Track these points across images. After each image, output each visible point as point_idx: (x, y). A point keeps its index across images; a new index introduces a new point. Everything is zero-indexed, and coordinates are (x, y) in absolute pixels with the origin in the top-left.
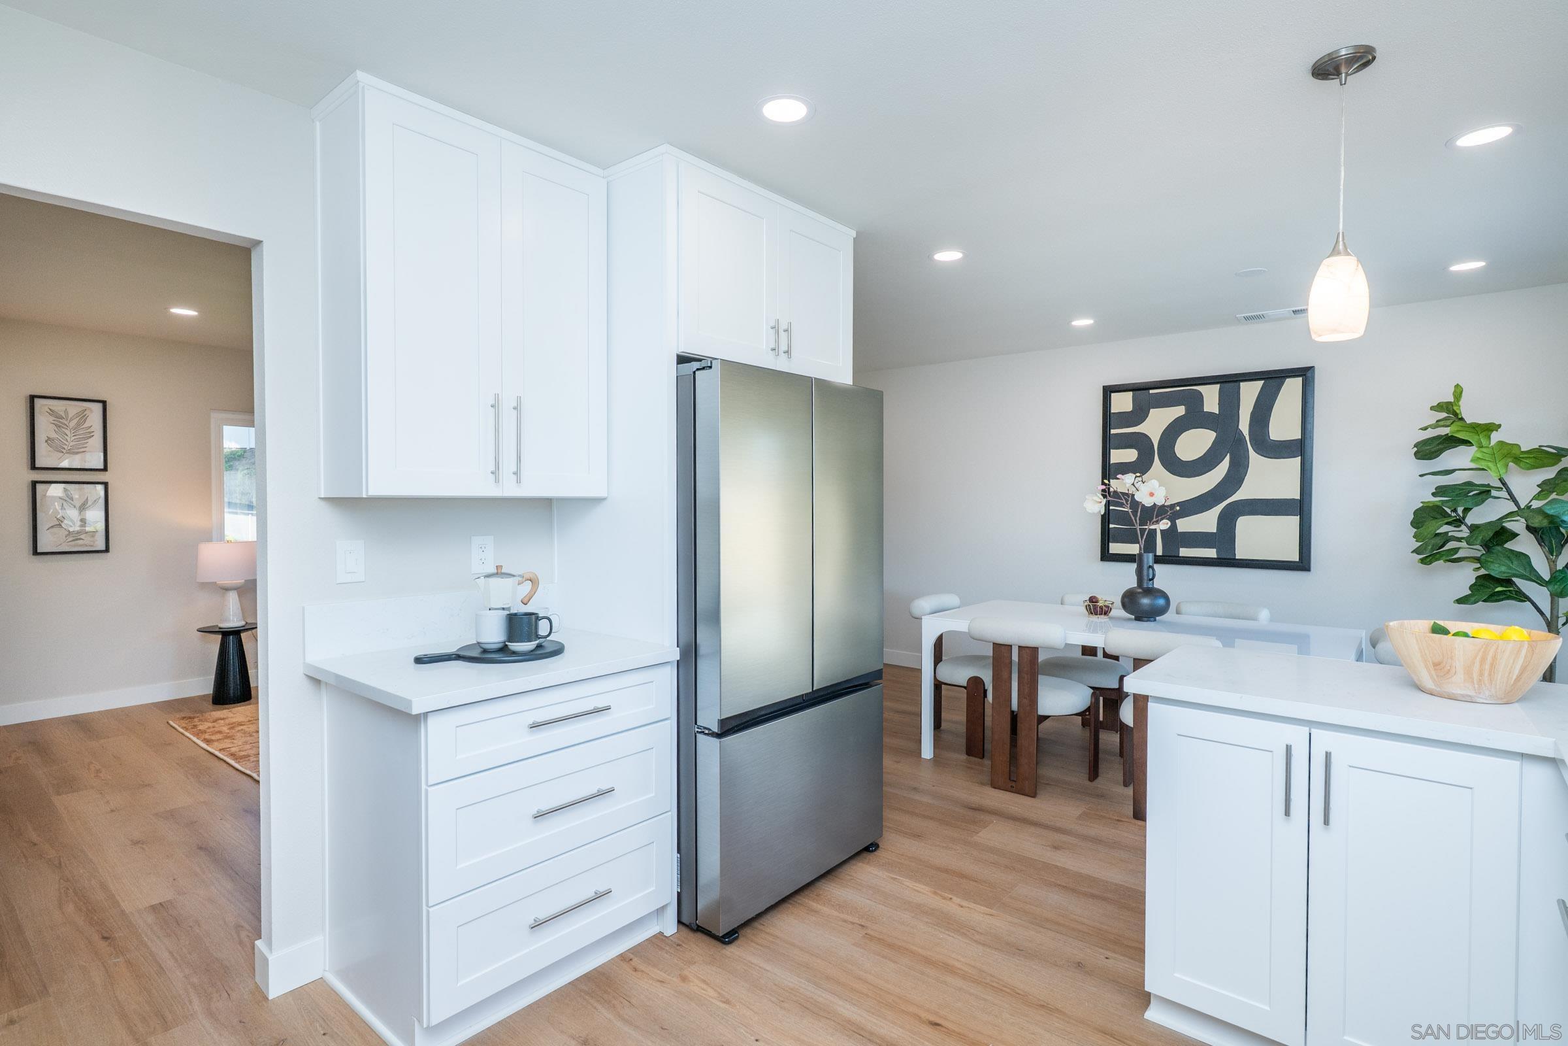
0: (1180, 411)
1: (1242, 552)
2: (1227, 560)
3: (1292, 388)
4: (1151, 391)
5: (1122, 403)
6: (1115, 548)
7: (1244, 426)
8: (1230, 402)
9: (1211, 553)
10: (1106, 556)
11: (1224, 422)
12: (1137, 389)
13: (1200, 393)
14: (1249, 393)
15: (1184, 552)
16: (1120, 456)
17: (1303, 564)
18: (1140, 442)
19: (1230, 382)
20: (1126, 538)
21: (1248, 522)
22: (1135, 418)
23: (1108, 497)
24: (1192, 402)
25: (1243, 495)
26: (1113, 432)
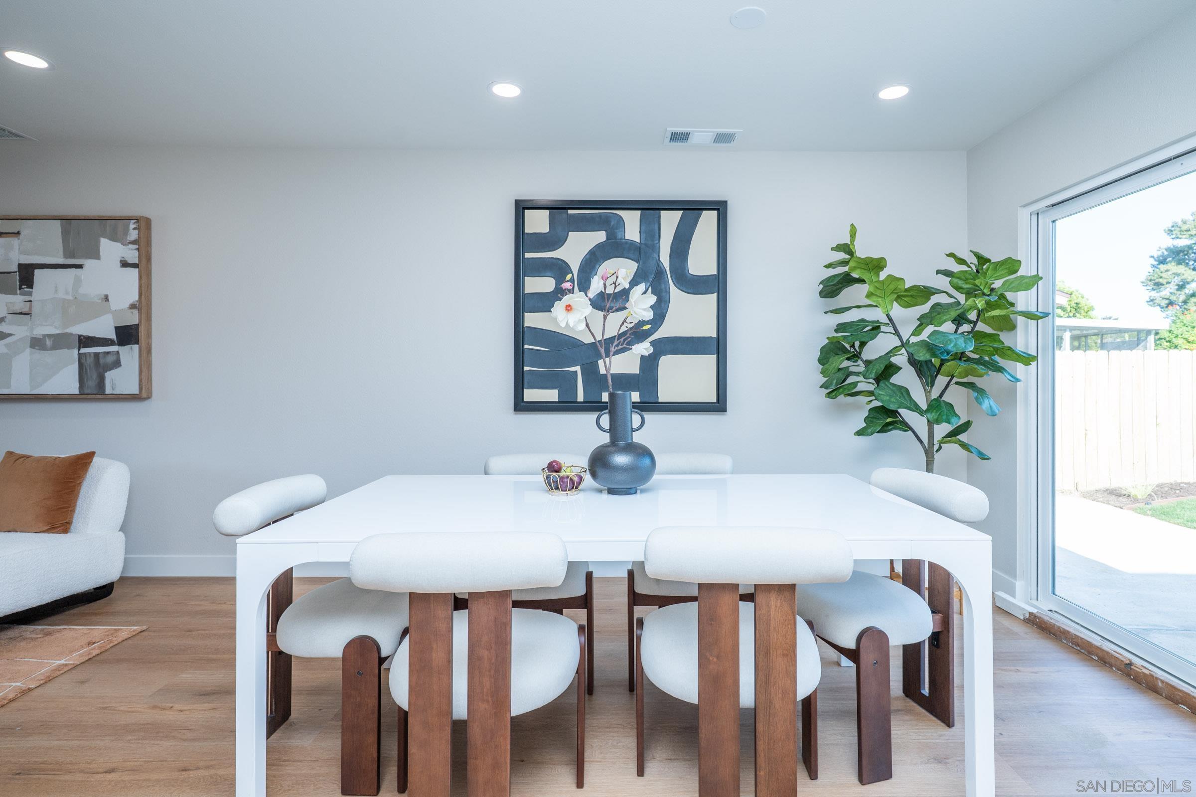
0: (600, 237)
1: (665, 395)
2: (652, 405)
3: (708, 220)
4: (570, 212)
5: (538, 222)
6: (531, 395)
7: (665, 258)
8: (651, 231)
9: (632, 397)
10: (521, 406)
11: (645, 253)
12: (557, 208)
13: (620, 219)
14: (670, 221)
16: (539, 285)
17: (719, 406)
18: (559, 269)
19: (650, 210)
20: (543, 382)
21: (667, 363)
22: (553, 241)
23: (520, 333)
24: (613, 228)
25: (664, 331)
26: (527, 255)
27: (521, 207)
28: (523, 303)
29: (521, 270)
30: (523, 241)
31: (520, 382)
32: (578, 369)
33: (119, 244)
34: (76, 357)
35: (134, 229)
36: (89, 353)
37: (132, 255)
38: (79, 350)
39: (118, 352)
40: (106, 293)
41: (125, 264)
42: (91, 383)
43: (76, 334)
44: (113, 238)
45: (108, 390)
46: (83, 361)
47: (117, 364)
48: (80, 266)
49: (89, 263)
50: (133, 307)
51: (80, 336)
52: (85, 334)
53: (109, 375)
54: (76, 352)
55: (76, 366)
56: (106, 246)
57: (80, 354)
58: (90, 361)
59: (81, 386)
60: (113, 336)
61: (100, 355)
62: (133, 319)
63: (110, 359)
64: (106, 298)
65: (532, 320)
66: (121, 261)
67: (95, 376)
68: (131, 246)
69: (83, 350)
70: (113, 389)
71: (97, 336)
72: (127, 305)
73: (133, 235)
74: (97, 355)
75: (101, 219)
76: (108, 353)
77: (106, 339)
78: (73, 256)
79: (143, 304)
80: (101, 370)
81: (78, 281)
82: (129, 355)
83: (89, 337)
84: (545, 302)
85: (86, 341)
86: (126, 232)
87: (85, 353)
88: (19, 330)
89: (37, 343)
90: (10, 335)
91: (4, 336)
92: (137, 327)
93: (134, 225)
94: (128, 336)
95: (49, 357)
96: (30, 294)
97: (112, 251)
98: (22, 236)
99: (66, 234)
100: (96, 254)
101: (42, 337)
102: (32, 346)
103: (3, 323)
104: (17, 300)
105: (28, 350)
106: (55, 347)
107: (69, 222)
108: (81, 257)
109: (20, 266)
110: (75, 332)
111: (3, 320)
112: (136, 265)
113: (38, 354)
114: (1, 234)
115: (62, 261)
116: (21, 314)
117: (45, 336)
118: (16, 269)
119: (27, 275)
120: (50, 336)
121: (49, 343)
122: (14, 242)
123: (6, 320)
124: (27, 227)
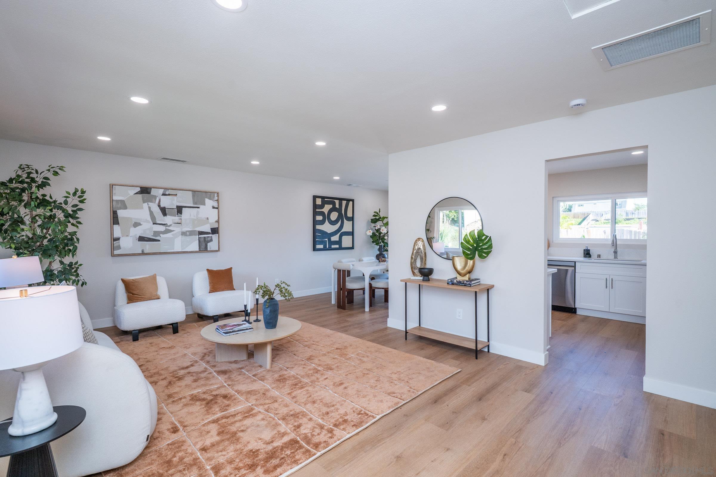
0: (331, 206)
1: (343, 246)
2: (341, 248)
3: (351, 203)
4: (325, 199)
5: (319, 202)
6: (317, 247)
7: (343, 212)
8: (341, 205)
9: (337, 246)
11: (339, 210)
12: (323, 198)
13: (335, 201)
14: (344, 203)
15: (333, 246)
16: (319, 218)
17: (352, 248)
18: (322, 214)
19: (341, 200)
20: (321, 243)
21: (344, 238)
22: (322, 206)
23: (315, 230)
24: (334, 204)
25: (343, 230)
26: (317, 210)
27: (315, 197)
28: (315, 223)
29: (315, 214)
30: (315, 206)
31: (315, 243)
32: (327, 240)
33: (212, 201)
34: (198, 238)
35: (217, 196)
37: (216, 205)
39: (212, 237)
40: (207, 217)
41: (214, 208)
42: (203, 247)
43: (197, 231)
44: (210, 199)
45: (209, 249)
46: (200, 240)
47: (211, 240)
48: (199, 208)
49: (201, 207)
50: (216, 222)
51: (199, 231)
52: (201, 230)
53: (208, 244)
54: (198, 236)
55: (198, 241)
56: (207, 201)
57: (199, 237)
58: (202, 239)
59: (199, 248)
60: (210, 231)
62: (216, 226)
63: (209, 239)
64: (208, 219)
65: (318, 227)
66: (212, 206)
67: (204, 244)
68: (215, 202)
69: (200, 236)
71: (205, 231)
72: (214, 221)
73: (216, 198)
74: (205, 237)
75: (206, 192)
76: (208, 237)
77: (207, 232)
78: (195, 203)
79: (218, 222)
80: (206, 243)
81: (198, 213)
82: (215, 237)
83: (202, 232)
84: (322, 222)
85: (201, 233)
86: (214, 197)
87: (201, 237)
88: (177, 229)
89: (184, 234)
90: (173, 231)
91: (171, 231)
92: (218, 228)
93: (216, 195)
94: (215, 231)
95: (188, 238)
96: (181, 216)
97: (209, 203)
98: (177, 196)
99: (193, 196)
100: (204, 204)
101: (185, 231)
102: (182, 235)
103: (171, 227)
104: (176, 219)
105: (180, 236)
106: (190, 235)
107: (194, 192)
108: (199, 204)
109: (177, 206)
110: (197, 230)
111: (170, 225)
112: (217, 208)
113: (184, 238)
114: (169, 195)
115: (192, 205)
116: (178, 223)
117: (187, 231)
118: (176, 208)
119: (180, 210)
120: (188, 231)
121: (188, 233)
122: (175, 198)
123: (172, 225)
124: (179, 193)
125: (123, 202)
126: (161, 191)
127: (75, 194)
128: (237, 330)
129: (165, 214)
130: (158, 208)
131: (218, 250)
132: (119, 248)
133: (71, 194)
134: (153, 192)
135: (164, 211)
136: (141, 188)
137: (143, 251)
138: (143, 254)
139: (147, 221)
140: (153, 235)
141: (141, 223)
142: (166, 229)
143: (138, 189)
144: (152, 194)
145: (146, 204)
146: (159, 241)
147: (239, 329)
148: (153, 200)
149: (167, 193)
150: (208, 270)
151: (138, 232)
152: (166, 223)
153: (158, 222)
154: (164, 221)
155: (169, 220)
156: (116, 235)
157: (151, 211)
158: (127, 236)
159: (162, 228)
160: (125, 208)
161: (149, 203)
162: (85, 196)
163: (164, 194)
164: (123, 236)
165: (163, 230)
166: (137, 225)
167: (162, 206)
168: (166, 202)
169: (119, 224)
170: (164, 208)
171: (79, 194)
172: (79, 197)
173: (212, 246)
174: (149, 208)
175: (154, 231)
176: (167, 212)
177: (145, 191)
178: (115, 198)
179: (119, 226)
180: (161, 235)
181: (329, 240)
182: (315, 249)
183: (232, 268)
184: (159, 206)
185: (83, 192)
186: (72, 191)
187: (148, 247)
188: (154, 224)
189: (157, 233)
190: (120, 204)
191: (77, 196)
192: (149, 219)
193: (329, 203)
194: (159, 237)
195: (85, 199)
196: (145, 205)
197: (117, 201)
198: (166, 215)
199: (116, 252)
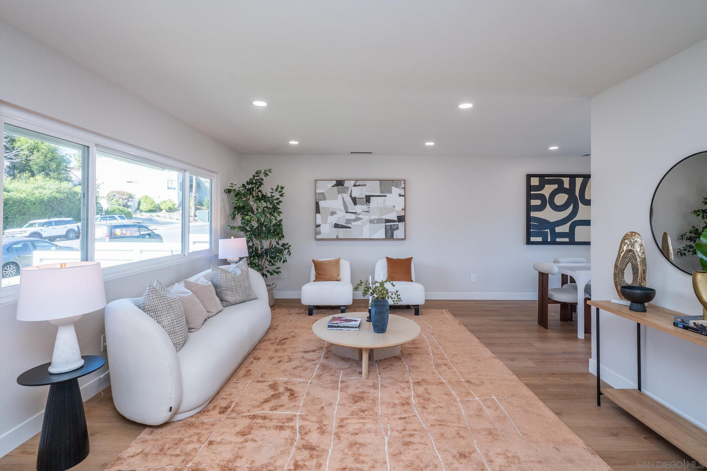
0: (556, 186)
1: (577, 239)
2: (572, 242)
4: (546, 178)
5: (535, 182)
6: (533, 239)
7: (577, 194)
8: (572, 184)
9: (567, 240)
11: (570, 191)
12: (541, 176)
13: (562, 181)
15: (558, 240)
16: (536, 202)
18: (542, 197)
19: (572, 177)
20: (537, 235)
21: (578, 229)
22: (541, 187)
23: (529, 219)
24: (561, 183)
25: (577, 218)
26: (532, 193)
27: (529, 177)
28: (529, 208)
29: (529, 197)
30: (529, 188)
31: (529, 235)
32: (548, 230)
33: (398, 189)
34: (384, 226)
35: (403, 184)
36: (389, 225)
37: (402, 193)
38: (385, 223)
39: (398, 225)
40: (394, 205)
41: (400, 195)
42: (389, 235)
44: (397, 187)
45: (395, 237)
46: (387, 228)
47: (397, 228)
48: (385, 196)
49: (388, 195)
50: (403, 209)
51: (385, 219)
53: (395, 232)
55: (384, 229)
56: (394, 189)
58: (389, 227)
59: (386, 236)
60: (397, 220)
61: (392, 225)
62: (402, 214)
63: (395, 227)
64: (394, 207)
65: (533, 214)
66: (399, 194)
67: (390, 232)
68: (402, 189)
69: (386, 224)
70: (396, 237)
71: (391, 219)
72: (400, 209)
73: (403, 186)
74: (391, 225)
75: (393, 181)
76: (395, 225)
77: (394, 220)
78: (382, 192)
79: (404, 209)
80: (392, 231)
81: (385, 201)
82: (401, 225)
83: (388, 219)
84: (541, 208)
85: (387, 221)
86: (401, 185)
88: (366, 217)
89: (371, 222)
90: (363, 219)
91: (360, 219)
92: (404, 216)
93: (403, 182)
94: (401, 219)
95: (375, 226)
96: (369, 205)
97: (396, 191)
98: (366, 186)
99: (381, 185)
100: (391, 192)
101: (373, 219)
102: (370, 223)
103: (360, 215)
104: (365, 207)
105: (369, 224)
106: (377, 223)
107: (382, 181)
108: (386, 193)
109: (366, 196)
110: (384, 218)
111: (360, 214)
112: (404, 196)
113: (372, 225)
114: (359, 185)
115: (379, 194)
116: (366, 212)
117: (374, 219)
118: (365, 197)
119: (368, 199)
120: (376, 219)
121: (375, 221)
122: (364, 188)
123: (361, 214)
124: (368, 183)
125: (323, 194)
126: (352, 183)
127: (277, 190)
128: (342, 326)
129: (355, 204)
130: (350, 198)
131: (404, 239)
132: (320, 233)
133: (274, 190)
134: (346, 184)
135: (355, 201)
136: (337, 181)
137: (337, 236)
138: (338, 239)
139: (341, 210)
140: (345, 222)
141: (336, 212)
142: (356, 217)
143: (335, 182)
144: (344, 186)
145: (341, 194)
146: (350, 228)
147: (344, 326)
148: (346, 191)
149: (358, 184)
150: (387, 258)
151: (333, 220)
152: (356, 212)
153: (350, 211)
154: (355, 210)
155: (359, 208)
156: (318, 223)
157: (344, 201)
158: (326, 223)
159: (353, 217)
160: (325, 199)
161: (343, 194)
162: (284, 191)
163: (355, 186)
164: (323, 223)
165: (353, 218)
166: (333, 213)
167: (353, 196)
168: (358, 192)
169: (320, 213)
170: (355, 197)
171: (279, 189)
172: (280, 192)
173: (398, 234)
174: (343, 198)
175: (347, 219)
176: (357, 202)
177: (340, 183)
178: (318, 191)
179: (320, 215)
180: (352, 223)
181: (553, 232)
182: (528, 242)
183: (412, 258)
184: (351, 196)
185: (282, 188)
186: (275, 188)
187: (342, 233)
188: (346, 212)
189: (349, 221)
190: (321, 196)
191: (278, 191)
192: (343, 208)
193: (551, 182)
194: (351, 224)
195: (283, 194)
196: (340, 196)
197: (319, 194)
198: (357, 204)
199: (318, 237)
